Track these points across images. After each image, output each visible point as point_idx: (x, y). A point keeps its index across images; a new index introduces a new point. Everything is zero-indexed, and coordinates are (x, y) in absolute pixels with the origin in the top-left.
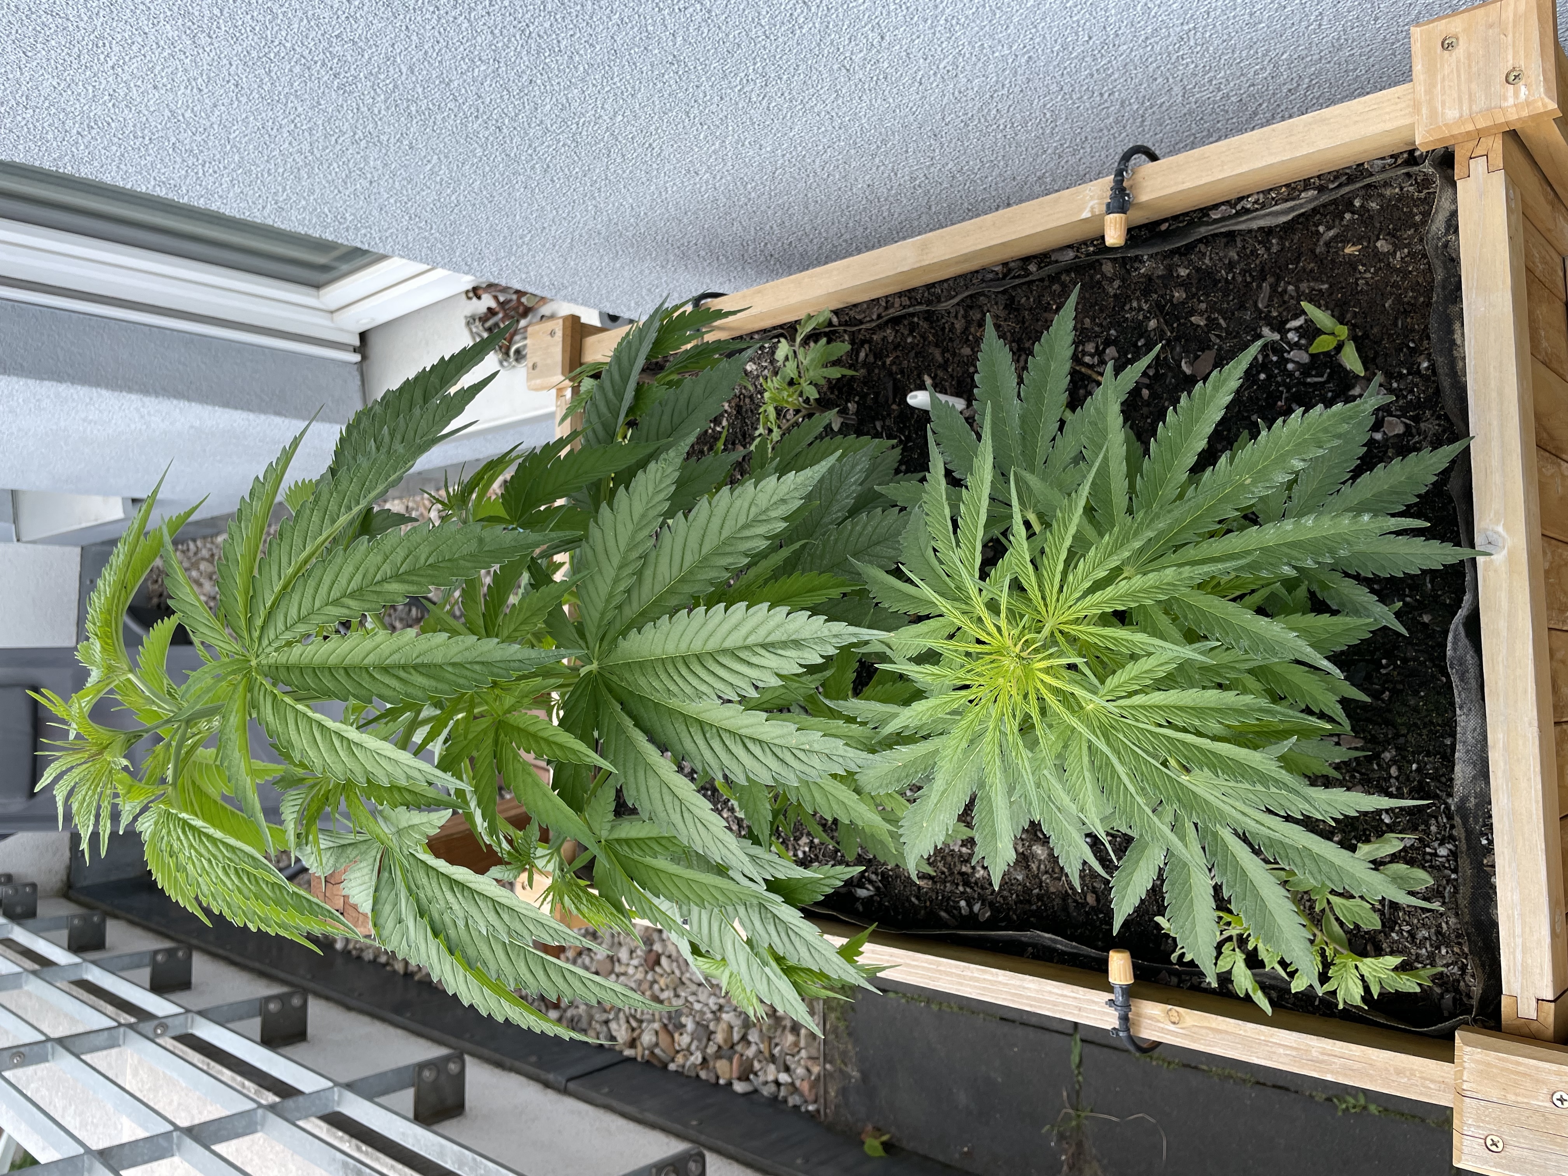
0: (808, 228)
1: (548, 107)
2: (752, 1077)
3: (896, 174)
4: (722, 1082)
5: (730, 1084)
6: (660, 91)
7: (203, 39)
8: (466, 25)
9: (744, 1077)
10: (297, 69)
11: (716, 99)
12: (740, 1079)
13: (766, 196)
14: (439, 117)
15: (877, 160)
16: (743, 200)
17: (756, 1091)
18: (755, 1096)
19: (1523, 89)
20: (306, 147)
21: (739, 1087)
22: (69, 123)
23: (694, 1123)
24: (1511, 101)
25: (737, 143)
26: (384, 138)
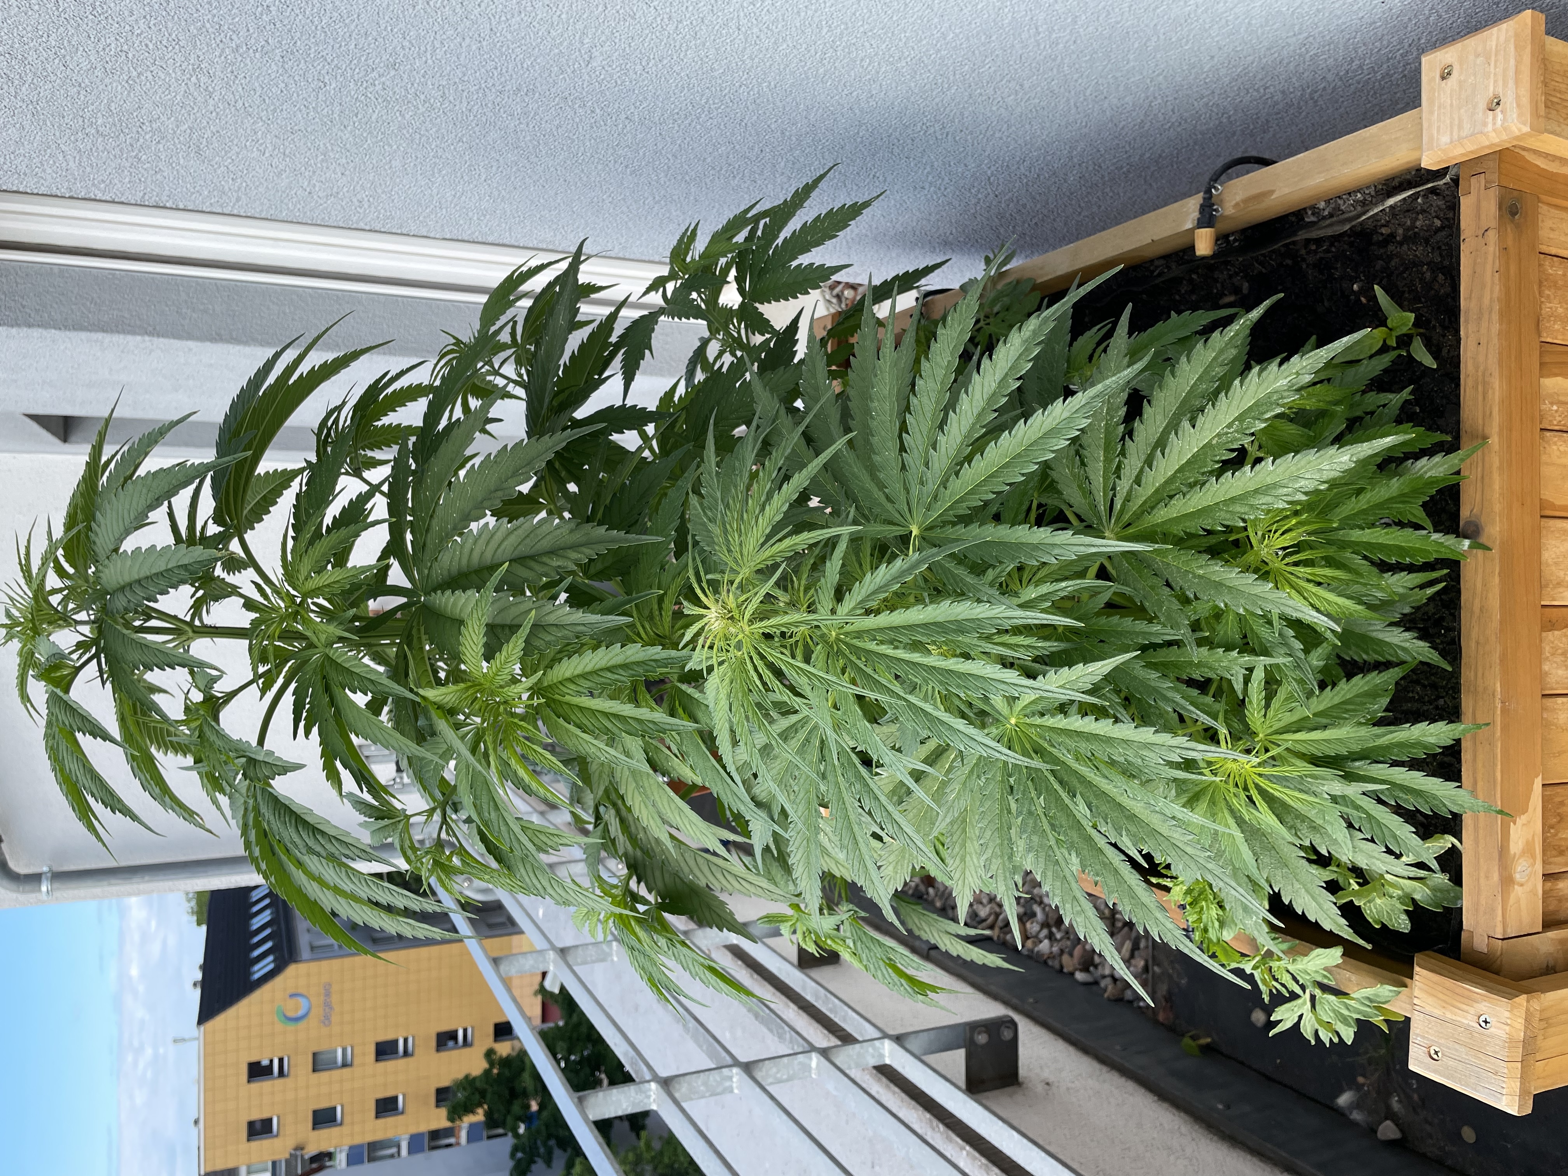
0: (1045, 212)
1: (783, 164)
2: (1092, 969)
3: (1100, 167)
4: (1065, 970)
5: (1072, 974)
6: (862, 142)
7: (533, 158)
8: (698, 127)
9: (1085, 969)
10: (600, 167)
11: (909, 141)
12: (1081, 970)
13: (992, 196)
14: (708, 180)
15: (1075, 160)
16: (973, 201)
17: (1096, 983)
18: (1095, 988)
19: (1500, 116)
20: (625, 209)
21: (1080, 976)
22: (470, 214)
23: (1031, 1000)
24: (1490, 127)
25: (944, 164)
26: (675, 197)
